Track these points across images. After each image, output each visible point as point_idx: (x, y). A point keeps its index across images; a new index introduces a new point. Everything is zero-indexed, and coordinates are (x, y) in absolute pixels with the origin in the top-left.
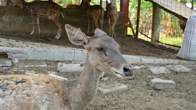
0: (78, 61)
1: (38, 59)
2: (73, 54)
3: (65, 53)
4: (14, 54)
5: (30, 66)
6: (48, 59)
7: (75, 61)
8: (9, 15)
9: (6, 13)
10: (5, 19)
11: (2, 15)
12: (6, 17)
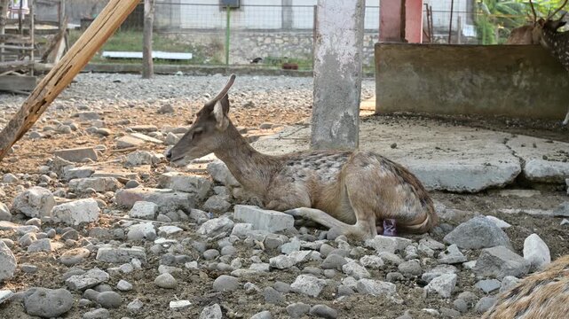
8: (531, 70)
9: (521, 65)
10: (519, 82)
11: (511, 70)
12: (521, 75)
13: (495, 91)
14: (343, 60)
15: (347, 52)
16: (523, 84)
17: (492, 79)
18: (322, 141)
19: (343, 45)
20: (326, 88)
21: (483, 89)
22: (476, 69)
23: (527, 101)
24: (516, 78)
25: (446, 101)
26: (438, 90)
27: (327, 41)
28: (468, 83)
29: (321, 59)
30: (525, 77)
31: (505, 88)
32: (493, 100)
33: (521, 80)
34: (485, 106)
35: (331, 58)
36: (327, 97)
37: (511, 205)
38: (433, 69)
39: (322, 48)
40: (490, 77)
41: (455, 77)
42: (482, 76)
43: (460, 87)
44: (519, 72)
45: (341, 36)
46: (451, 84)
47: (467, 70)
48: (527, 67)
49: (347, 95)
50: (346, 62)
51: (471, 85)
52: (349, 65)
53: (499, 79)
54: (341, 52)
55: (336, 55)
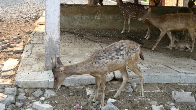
0: (183, 82)
1: (151, 83)
2: (179, 77)
3: (173, 77)
4: (133, 78)
5: (148, 92)
6: (159, 82)
7: (180, 83)
8: (101, 14)
9: (98, 12)
10: (97, 18)
11: (94, 14)
12: (98, 16)
13: (89, 21)
14: (55, 40)
15: (56, 37)
16: (98, 18)
17: (88, 17)
18: (49, 66)
19: (55, 35)
20: (49, 49)
21: (85, 20)
22: (83, 14)
23: (99, 24)
24: (96, 17)
25: (73, 25)
26: (71, 21)
27: (49, 34)
28: (80, 18)
29: (48, 40)
30: (99, 16)
31: (92, 20)
32: (89, 24)
33: (97, 17)
34: (86, 26)
35: (51, 40)
36: (50, 52)
37: (112, 88)
38: (69, 14)
39: (47, 36)
40: (87, 17)
41: (76, 17)
42: (85, 16)
43: (78, 20)
44: (97, 15)
45: (54, 32)
46: (75, 19)
47: (80, 14)
48: (99, 13)
49: (57, 51)
50: (56, 41)
51: (81, 19)
52: (57, 41)
53: (90, 17)
54: (54, 37)
55: (52, 38)
